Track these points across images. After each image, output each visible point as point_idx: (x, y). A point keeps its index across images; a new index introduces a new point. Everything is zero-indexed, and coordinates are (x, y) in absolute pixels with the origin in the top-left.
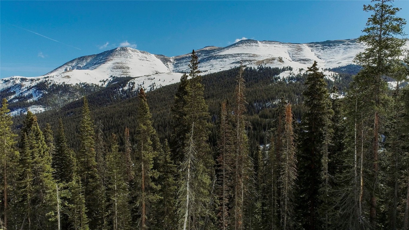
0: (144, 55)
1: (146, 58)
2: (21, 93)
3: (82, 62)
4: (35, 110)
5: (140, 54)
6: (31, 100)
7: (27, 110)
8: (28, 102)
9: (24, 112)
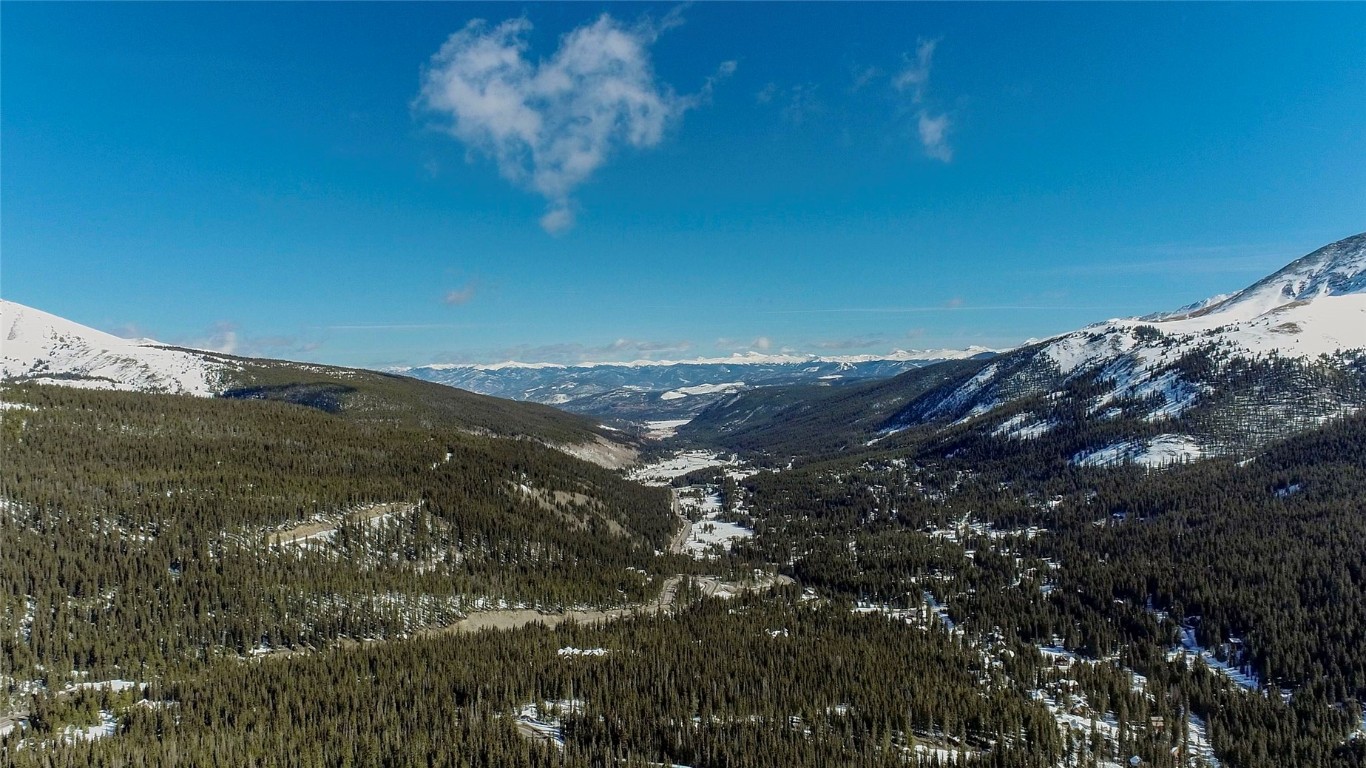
2: (1132, 389)
4: (1171, 453)
6: (1160, 413)
7: (1144, 449)
8: (1151, 420)
9: (1136, 454)
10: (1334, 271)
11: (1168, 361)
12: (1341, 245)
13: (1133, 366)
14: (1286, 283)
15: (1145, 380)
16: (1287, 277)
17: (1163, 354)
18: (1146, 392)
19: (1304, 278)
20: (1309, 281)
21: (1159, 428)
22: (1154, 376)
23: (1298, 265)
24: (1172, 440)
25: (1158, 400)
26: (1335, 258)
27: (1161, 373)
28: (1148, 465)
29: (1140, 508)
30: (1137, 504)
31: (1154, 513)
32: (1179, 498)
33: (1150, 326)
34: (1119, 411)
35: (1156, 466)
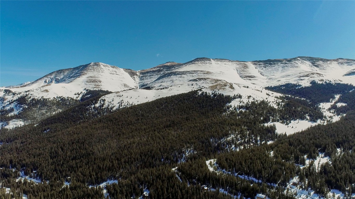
0: (114, 69)
1: (116, 72)
2: (3, 107)
3: (60, 75)
4: (16, 124)
5: (111, 69)
6: (12, 113)
7: (8, 124)
8: (10, 116)
9: (5, 125)
10: (56, 78)
11: (14, 99)
12: (57, 72)
13: (4, 101)
14: (45, 80)
15: (8, 105)
16: (45, 78)
17: (13, 97)
18: (8, 108)
19: (49, 79)
20: (50, 80)
21: (12, 118)
22: (10, 103)
23: (48, 75)
24: (16, 121)
25: (12, 110)
26: (56, 75)
27: (12, 102)
28: (9, 128)
29: (7, 141)
30: (6, 140)
31: (11, 141)
32: (18, 137)
33: (9, 89)
35: (11, 128)
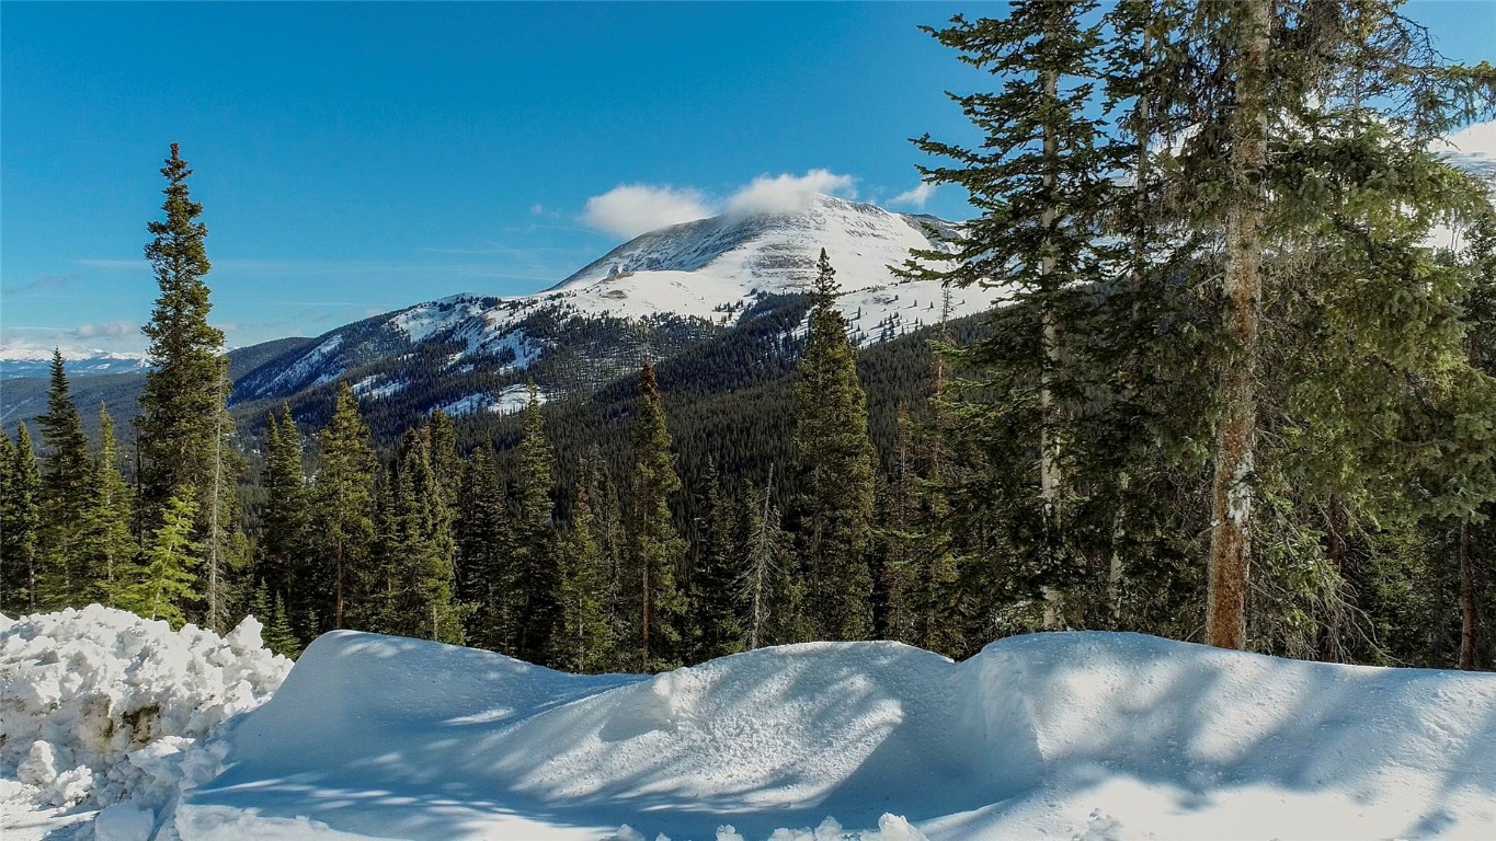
1: (871, 226)
2: (483, 346)
3: (664, 245)
4: (520, 400)
6: (510, 367)
7: (497, 399)
8: (502, 373)
9: (489, 403)
13: (483, 327)
14: (611, 264)
15: (495, 338)
16: (613, 260)
17: (511, 315)
18: (496, 349)
19: (626, 262)
20: (630, 263)
21: (509, 380)
22: (503, 335)
24: (523, 389)
27: (509, 331)
28: (500, 413)
34: (472, 367)
